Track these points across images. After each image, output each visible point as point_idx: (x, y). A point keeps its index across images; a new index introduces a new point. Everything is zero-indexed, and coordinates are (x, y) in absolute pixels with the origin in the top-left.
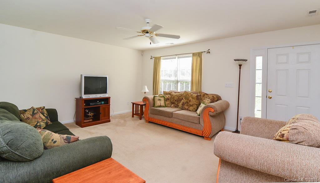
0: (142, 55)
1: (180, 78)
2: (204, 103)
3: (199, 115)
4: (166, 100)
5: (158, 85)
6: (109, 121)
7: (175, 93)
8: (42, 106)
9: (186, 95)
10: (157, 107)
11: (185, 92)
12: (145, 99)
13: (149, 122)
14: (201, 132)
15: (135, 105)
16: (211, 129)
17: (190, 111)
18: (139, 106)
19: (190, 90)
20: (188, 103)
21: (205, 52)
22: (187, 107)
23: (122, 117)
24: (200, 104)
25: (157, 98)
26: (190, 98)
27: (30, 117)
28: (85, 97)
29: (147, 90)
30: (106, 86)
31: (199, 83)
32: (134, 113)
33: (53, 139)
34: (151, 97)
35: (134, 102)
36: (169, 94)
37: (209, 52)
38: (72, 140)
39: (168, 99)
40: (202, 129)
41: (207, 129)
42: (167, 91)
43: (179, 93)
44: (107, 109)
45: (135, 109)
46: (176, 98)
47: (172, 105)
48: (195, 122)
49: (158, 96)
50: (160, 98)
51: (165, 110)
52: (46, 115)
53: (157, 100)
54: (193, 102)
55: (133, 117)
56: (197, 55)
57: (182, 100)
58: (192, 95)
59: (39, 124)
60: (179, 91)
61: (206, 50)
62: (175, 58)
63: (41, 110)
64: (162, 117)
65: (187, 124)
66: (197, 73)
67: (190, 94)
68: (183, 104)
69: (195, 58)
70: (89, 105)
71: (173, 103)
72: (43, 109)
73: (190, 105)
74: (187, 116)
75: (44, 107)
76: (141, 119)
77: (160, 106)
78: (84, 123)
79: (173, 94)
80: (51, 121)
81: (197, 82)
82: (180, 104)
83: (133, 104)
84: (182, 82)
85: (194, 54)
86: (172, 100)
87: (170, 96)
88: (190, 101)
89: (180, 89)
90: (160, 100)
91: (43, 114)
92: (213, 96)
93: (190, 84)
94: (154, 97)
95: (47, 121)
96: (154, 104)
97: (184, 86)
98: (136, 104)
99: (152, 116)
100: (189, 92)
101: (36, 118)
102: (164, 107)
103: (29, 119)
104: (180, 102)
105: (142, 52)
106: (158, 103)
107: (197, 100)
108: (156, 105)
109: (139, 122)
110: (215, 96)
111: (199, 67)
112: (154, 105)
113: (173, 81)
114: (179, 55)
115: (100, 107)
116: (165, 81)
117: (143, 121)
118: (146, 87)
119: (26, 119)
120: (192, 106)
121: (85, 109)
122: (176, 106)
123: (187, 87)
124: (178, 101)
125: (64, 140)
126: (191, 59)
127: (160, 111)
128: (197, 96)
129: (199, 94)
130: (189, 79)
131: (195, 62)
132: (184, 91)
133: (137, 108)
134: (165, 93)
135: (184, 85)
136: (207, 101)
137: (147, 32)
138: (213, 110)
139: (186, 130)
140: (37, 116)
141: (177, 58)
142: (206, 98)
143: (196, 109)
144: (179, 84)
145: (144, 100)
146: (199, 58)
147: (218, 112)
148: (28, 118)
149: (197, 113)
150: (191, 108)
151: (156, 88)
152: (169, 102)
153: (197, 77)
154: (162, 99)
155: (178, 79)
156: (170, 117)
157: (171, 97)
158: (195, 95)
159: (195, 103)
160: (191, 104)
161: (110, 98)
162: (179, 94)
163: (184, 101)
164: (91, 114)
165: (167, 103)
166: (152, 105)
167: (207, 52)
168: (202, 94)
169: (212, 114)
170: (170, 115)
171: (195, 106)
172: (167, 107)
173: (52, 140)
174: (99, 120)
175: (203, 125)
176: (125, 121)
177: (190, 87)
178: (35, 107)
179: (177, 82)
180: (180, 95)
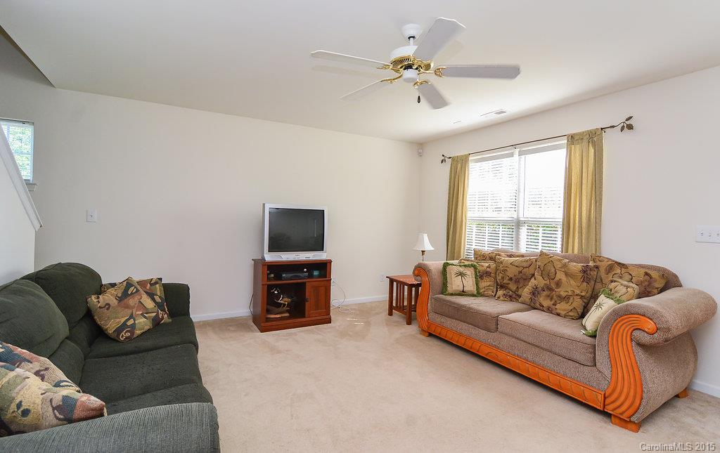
0: (420, 155)
1: (528, 213)
2: (610, 295)
3: (594, 336)
4: (480, 276)
5: (461, 234)
6: (329, 321)
7: (510, 256)
8: (155, 277)
9: (543, 265)
10: (452, 295)
11: (542, 254)
12: (420, 270)
13: (430, 335)
14: (600, 398)
15: (395, 283)
16: (642, 391)
17: (558, 315)
18: (406, 287)
19: (559, 250)
20: (551, 289)
21: (613, 127)
22: (546, 303)
23: (363, 311)
24: (595, 297)
25: (452, 271)
26: (560, 276)
27: (114, 302)
28: (270, 257)
29: (428, 246)
30: (322, 232)
31: (593, 226)
32: (394, 305)
33: (21, 402)
34: (435, 264)
35: (393, 274)
36: (491, 259)
37: (630, 127)
38: (78, 413)
39: (487, 273)
40: (604, 384)
41: (625, 390)
42: (486, 248)
43: (523, 256)
44: (322, 290)
45: (395, 295)
46: (512, 272)
47: (500, 293)
48: (577, 356)
49: (455, 262)
50: (461, 269)
51: (475, 306)
52: (158, 299)
53: (453, 276)
54: (570, 286)
55: (390, 314)
56: (585, 141)
57: (533, 280)
58: (565, 265)
59: (131, 322)
60: (523, 250)
61: (619, 119)
62: (512, 155)
63: (149, 286)
64: (464, 326)
65: (547, 360)
66: (584, 198)
67: (560, 260)
68: (535, 292)
69: (577, 149)
70: (280, 278)
71: (502, 287)
72: (156, 283)
73: (559, 296)
74: (546, 332)
75: (161, 279)
76: (409, 323)
77: (462, 293)
78: (267, 321)
79: (504, 258)
80: (171, 315)
81: (584, 225)
82: (526, 292)
83: (392, 281)
84: (533, 225)
85: (572, 139)
86: (499, 278)
87: (493, 265)
88: (558, 284)
89: (526, 245)
90: (461, 274)
91: (151, 295)
92: (646, 274)
93: (560, 230)
94: (446, 265)
95: (157, 315)
96: (445, 284)
97: (540, 238)
98: (398, 282)
99: (439, 319)
100: (557, 255)
101: (128, 307)
102: (473, 295)
103: (108, 309)
104: (525, 286)
105: (420, 146)
106: (455, 284)
107: (585, 284)
108: (450, 290)
109: (403, 330)
110: (654, 274)
111: (590, 178)
112: (444, 288)
113: (505, 223)
114: (523, 146)
115: (305, 283)
116: (481, 223)
117: (413, 329)
118: (426, 237)
119: (100, 307)
120: (567, 298)
121: (270, 287)
122: (513, 297)
123: (549, 239)
124: (517, 281)
125: (54, 409)
126: (563, 153)
127: (459, 308)
128: (585, 271)
129: (591, 264)
130: (557, 214)
131: (578, 162)
132: (539, 251)
133: (400, 291)
134: (480, 256)
135: (541, 235)
136: (622, 287)
137: (409, 67)
138: (650, 326)
139: (542, 377)
140: (132, 301)
141: (516, 156)
142: (621, 278)
143: (580, 311)
144: (524, 231)
145: (416, 272)
146: (592, 150)
147: (675, 332)
148: (108, 304)
149: (585, 328)
150: (562, 307)
151: (454, 241)
152: (489, 283)
153: (584, 209)
154: (470, 272)
155: (521, 215)
156: (488, 330)
157: (497, 270)
158: (576, 267)
159: (577, 292)
160: (564, 294)
161: (330, 262)
162: (521, 259)
163: (538, 281)
164: (284, 300)
165: (484, 284)
166: (439, 289)
167: (623, 128)
168: (603, 265)
169: (646, 339)
170: (491, 323)
171: (578, 303)
172: (482, 295)
173: (19, 406)
174: (303, 316)
175: (607, 372)
176: (368, 324)
177: (559, 239)
178: (136, 278)
179: (518, 224)
180: (525, 264)
